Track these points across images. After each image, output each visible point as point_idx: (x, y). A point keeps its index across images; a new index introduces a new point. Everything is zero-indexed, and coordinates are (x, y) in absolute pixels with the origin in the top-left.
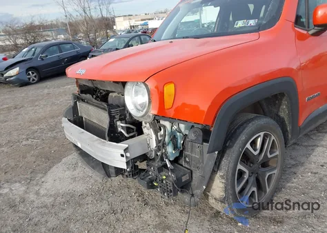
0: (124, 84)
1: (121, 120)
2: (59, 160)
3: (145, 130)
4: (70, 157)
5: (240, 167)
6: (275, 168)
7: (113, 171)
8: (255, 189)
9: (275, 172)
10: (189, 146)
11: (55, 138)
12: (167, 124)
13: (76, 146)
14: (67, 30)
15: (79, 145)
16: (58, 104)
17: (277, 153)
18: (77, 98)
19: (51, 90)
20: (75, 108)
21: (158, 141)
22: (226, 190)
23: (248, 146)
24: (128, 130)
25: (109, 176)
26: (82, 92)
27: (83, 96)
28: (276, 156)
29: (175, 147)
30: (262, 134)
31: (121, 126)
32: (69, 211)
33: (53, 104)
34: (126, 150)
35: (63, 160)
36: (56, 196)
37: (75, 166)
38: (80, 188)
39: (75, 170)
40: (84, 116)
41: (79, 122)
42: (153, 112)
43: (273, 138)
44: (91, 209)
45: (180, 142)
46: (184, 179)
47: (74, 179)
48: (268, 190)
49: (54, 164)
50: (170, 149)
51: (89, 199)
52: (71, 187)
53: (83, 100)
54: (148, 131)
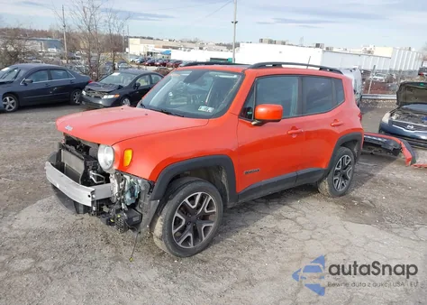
0: (99, 145)
1: (93, 170)
2: (34, 201)
3: (111, 180)
4: (45, 200)
5: (177, 214)
6: (212, 222)
7: (81, 209)
8: (191, 235)
9: (212, 225)
10: (142, 196)
11: (31, 180)
12: (128, 177)
13: (55, 188)
14: (62, 42)
15: (58, 186)
16: (38, 143)
17: (215, 210)
18: (62, 147)
19: (31, 123)
20: (59, 155)
21: (119, 189)
22: (163, 230)
23: (186, 200)
24: (98, 178)
25: (78, 213)
26: (68, 142)
27: (68, 146)
28: (214, 213)
29: (132, 195)
30: (200, 194)
31: (92, 175)
32: (39, 243)
33: (33, 141)
34: (93, 192)
35: (38, 202)
36: (28, 231)
37: (50, 209)
38: (52, 226)
39: (49, 211)
40: (66, 163)
41: (60, 167)
42: (115, 167)
43: (210, 198)
44: (60, 242)
45: (137, 192)
46: (135, 219)
47: (47, 219)
48: (204, 239)
49: (27, 204)
50: (128, 196)
51: (59, 236)
52: (43, 225)
53: (67, 149)
54: (113, 180)
